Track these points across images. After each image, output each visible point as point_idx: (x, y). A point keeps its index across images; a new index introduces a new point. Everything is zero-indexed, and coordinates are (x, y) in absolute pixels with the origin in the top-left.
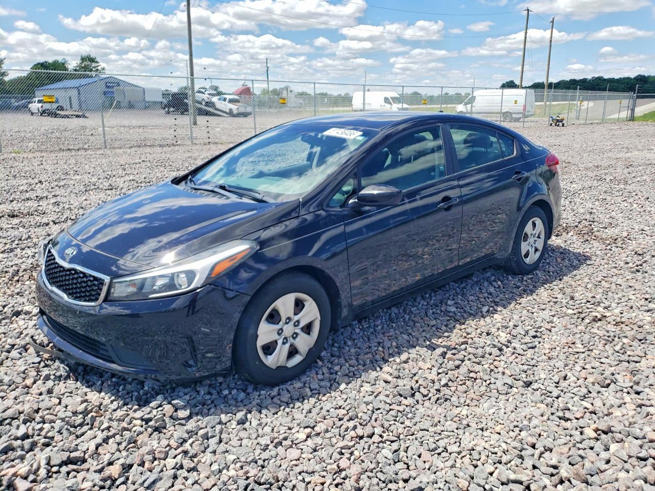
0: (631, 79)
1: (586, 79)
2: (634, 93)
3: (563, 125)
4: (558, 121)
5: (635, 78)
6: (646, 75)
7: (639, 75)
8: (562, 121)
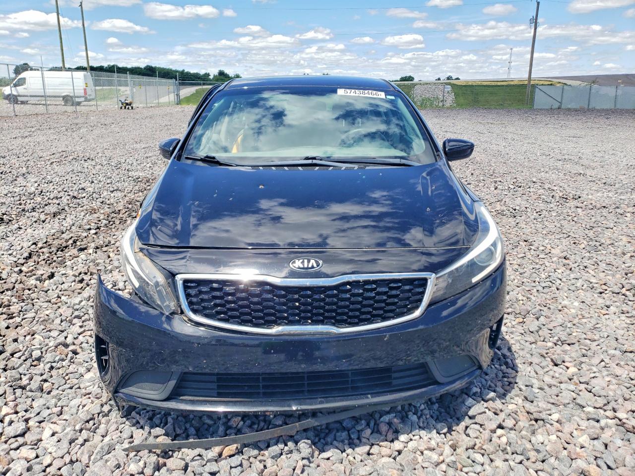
0: (141, 68)
1: (103, 67)
2: (176, 80)
3: (132, 108)
4: (127, 104)
5: (145, 68)
6: (153, 66)
7: (148, 66)
8: (130, 104)
